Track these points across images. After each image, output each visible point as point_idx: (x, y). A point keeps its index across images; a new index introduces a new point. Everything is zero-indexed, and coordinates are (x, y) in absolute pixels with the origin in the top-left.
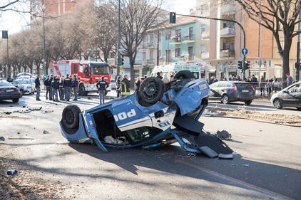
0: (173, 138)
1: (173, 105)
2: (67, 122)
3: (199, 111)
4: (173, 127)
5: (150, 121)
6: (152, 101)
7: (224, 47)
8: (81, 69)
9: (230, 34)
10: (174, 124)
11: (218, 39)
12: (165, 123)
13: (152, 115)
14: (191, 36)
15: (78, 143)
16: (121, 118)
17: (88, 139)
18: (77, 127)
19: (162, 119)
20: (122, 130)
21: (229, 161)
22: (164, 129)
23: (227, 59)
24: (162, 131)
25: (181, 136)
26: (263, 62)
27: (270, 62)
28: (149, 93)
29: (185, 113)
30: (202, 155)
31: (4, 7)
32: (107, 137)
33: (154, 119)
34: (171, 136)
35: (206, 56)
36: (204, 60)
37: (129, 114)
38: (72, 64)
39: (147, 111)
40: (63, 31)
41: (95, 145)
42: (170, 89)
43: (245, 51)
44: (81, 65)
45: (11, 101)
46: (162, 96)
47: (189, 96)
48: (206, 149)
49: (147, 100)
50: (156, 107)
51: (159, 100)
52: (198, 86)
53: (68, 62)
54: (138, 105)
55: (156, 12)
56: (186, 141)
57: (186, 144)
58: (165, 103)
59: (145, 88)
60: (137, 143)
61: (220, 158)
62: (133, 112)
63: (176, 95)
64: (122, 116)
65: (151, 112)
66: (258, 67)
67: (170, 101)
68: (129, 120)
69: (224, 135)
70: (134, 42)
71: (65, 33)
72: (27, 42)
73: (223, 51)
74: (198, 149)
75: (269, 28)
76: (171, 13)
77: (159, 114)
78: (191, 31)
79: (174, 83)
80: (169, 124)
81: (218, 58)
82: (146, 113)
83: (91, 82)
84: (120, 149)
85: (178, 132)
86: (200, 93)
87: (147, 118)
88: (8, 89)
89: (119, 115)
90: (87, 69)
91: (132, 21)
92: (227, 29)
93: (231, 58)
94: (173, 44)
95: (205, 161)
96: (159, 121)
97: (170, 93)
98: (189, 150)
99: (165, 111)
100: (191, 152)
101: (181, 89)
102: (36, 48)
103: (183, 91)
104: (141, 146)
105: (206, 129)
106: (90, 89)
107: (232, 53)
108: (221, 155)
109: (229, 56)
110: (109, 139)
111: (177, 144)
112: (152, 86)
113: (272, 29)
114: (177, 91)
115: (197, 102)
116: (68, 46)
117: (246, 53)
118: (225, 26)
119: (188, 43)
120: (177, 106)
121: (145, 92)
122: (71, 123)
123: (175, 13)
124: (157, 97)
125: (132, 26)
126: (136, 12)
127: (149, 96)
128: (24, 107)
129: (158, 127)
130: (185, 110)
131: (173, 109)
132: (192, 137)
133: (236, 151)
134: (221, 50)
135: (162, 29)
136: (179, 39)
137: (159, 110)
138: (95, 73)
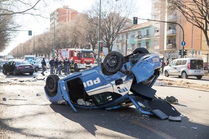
0: (131, 102)
1: (130, 75)
2: (49, 87)
3: (152, 80)
4: (130, 93)
5: (111, 88)
6: (113, 71)
7: (169, 42)
8: (75, 54)
9: (173, 34)
10: (131, 90)
11: (166, 37)
12: (123, 90)
13: (113, 82)
14: (148, 35)
15: (57, 104)
16: (89, 85)
17: (64, 101)
18: (56, 92)
19: (122, 86)
20: (90, 94)
21: (178, 123)
22: (123, 94)
23: (171, 49)
24: (121, 95)
25: (136, 100)
26: (195, 52)
27: (199, 52)
28: (111, 64)
29: (140, 81)
30: (154, 116)
31: (24, 12)
32: (79, 100)
33: (114, 86)
34: (129, 100)
35: (158, 47)
36: (156, 50)
37: (95, 81)
38: (70, 51)
39: (109, 79)
40: (67, 32)
41: (69, 105)
42: (128, 61)
43: (183, 43)
44: (76, 52)
45: (28, 74)
46: (121, 67)
47: (144, 67)
48: (158, 112)
49: (109, 71)
50: (117, 76)
51: (119, 70)
52: (151, 59)
53: (67, 50)
54: (102, 74)
55: (125, 19)
56: (141, 104)
57: (141, 107)
58: (124, 73)
59: (108, 61)
60: (102, 105)
61: (170, 120)
62: (98, 80)
63: (133, 66)
64: (90, 83)
65: (112, 80)
66: (192, 55)
67: (128, 71)
68: (95, 87)
69: (172, 100)
70: (111, 39)
71: (68, 33)
72: (46, 39)
73: (169, 45)
74: (151, 112)
75: (201, 27)
76: (134, 18)
77: (119, 82)
78: (148, 32)
79: (132, 56)
80: (127, 90)
81: (165, 49)
82: (109, 81)
83: (82, 63)
84: (88, 110)
85: (134, 97)
86: (153, 65)
87: (109, 85)
88: (26, 66)
89: (88, 82)
90: (79, 54)
91: (110, 25)
92: (171, 30)
93: (173, 49)
94: (136, 40)
95: (156, 122)
96: (119, 88)
97: (128, 64)
98: (143, 112)
99: (123, 80)
100: (145, 114)
101: (137, 61)
102: (51, 42)
103: (139, 62)
104: (104, 108)
105: (157, 95)
106: (81, 67)
107: (175, 46)
108: (171, 118)
109: (173, 48)
110: (81, 102)
111: (133, 107)
112: (113, 59)
113: (202, 29)
114: (134, 63)
115: (151, 72)
116: (70, 41)
117: (185, 44)
118: (170, 28)
119: (146, 40)
120: (134, 75)
121: (108, 64)
122: (52, 89)
123: (137, 18)
124: (118, 68)
125: (110, 28)
126: (113, 19)
127: (111, 67)
128: (34, 77)
129: (118, 93)
130: (141, 79)
131: (131, 78)
132: (146, 101)
133: (183, 114)
134: (167, 44)
135: (129, 31)
136: (140, 37)
137: (119, 78)
138: (84, 57)
